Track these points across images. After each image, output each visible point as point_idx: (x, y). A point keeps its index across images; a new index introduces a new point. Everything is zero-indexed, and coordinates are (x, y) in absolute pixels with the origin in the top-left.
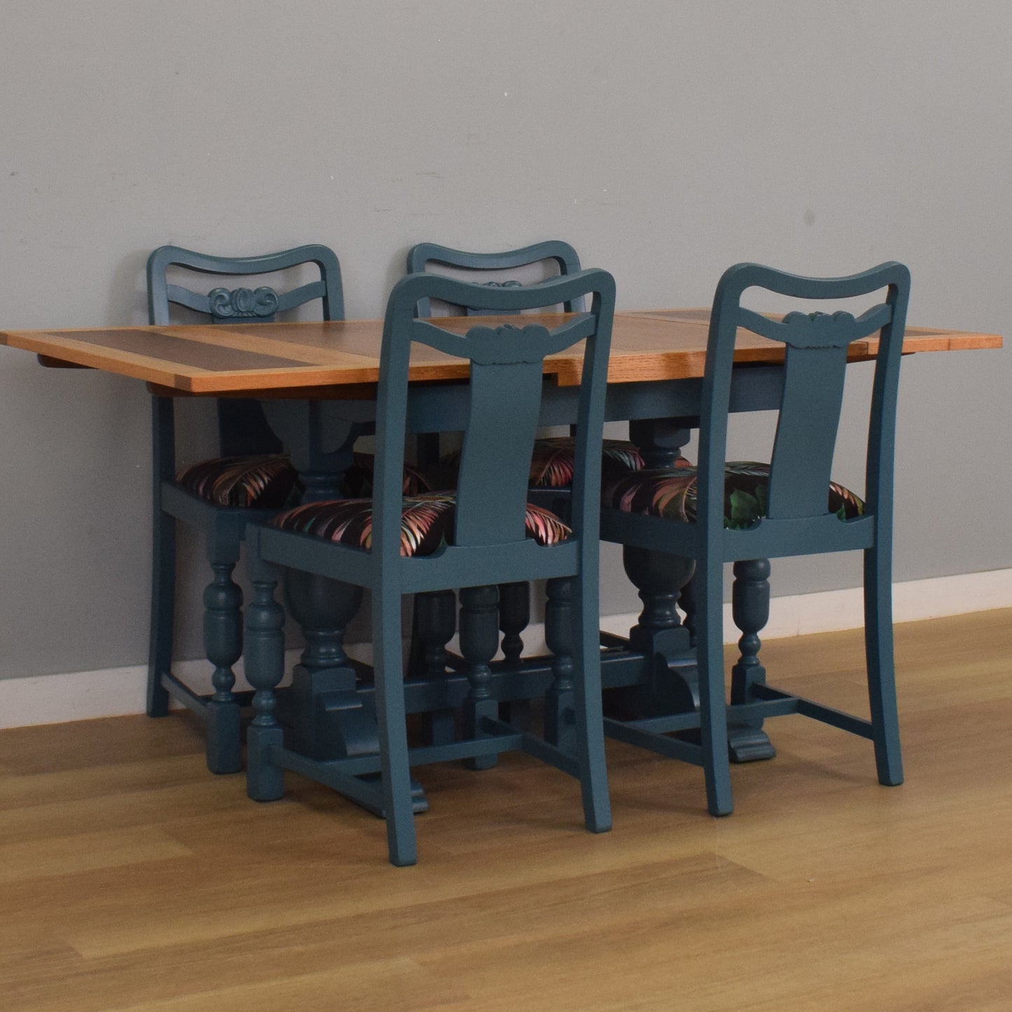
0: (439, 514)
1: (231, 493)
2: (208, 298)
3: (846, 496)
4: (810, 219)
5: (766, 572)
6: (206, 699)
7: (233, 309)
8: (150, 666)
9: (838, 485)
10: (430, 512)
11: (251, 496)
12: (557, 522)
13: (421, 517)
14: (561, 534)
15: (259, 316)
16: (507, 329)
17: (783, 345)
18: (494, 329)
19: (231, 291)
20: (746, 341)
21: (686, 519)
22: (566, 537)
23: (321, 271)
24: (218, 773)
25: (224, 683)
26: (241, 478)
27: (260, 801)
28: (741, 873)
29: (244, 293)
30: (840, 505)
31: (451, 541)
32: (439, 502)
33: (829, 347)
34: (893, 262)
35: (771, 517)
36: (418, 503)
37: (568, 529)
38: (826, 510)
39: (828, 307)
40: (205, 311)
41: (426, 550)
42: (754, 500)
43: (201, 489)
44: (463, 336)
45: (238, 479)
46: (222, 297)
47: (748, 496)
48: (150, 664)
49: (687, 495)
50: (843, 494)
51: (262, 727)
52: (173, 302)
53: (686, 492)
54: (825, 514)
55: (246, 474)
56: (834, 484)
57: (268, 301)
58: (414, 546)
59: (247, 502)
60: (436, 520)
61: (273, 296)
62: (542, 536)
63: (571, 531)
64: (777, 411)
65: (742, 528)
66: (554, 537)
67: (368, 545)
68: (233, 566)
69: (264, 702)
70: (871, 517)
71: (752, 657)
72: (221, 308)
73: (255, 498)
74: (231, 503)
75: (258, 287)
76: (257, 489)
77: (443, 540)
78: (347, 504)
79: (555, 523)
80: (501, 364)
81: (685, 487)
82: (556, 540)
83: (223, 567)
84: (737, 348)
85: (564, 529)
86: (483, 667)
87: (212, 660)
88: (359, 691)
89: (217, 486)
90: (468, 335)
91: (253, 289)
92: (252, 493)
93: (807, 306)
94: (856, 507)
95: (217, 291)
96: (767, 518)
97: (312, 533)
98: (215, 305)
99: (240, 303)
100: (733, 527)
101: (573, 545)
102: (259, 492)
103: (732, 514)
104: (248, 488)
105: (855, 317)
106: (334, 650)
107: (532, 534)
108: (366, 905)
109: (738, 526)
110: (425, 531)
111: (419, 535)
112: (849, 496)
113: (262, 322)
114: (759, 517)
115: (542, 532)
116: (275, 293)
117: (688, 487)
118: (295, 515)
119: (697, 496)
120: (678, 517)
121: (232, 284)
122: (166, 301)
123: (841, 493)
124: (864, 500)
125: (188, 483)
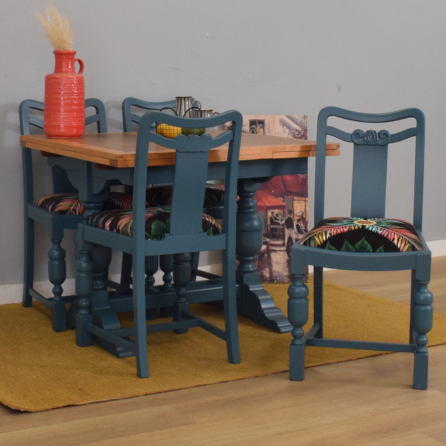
8: (24, 284)
23: (96, 110)
25: (58, 291)
35: (171, 234)
38: (201, 231)
43: (50, 208)
47: (162, 223)
49: (131, 223)
50: (212, 222)
52: (31, 124)
65: (157, 239)
68: (61, 240)
81: (131, 219)
83: (57, 241)
87: (52, 282)
88: (110, 301)
94: (218, 229)
100: (152, 239)
103: (152, 232)
112: (215, 223)
114: (166, 234)
120: (127, 232)
122: (28, 124)
123: (211, 222)
125: (43, 206)
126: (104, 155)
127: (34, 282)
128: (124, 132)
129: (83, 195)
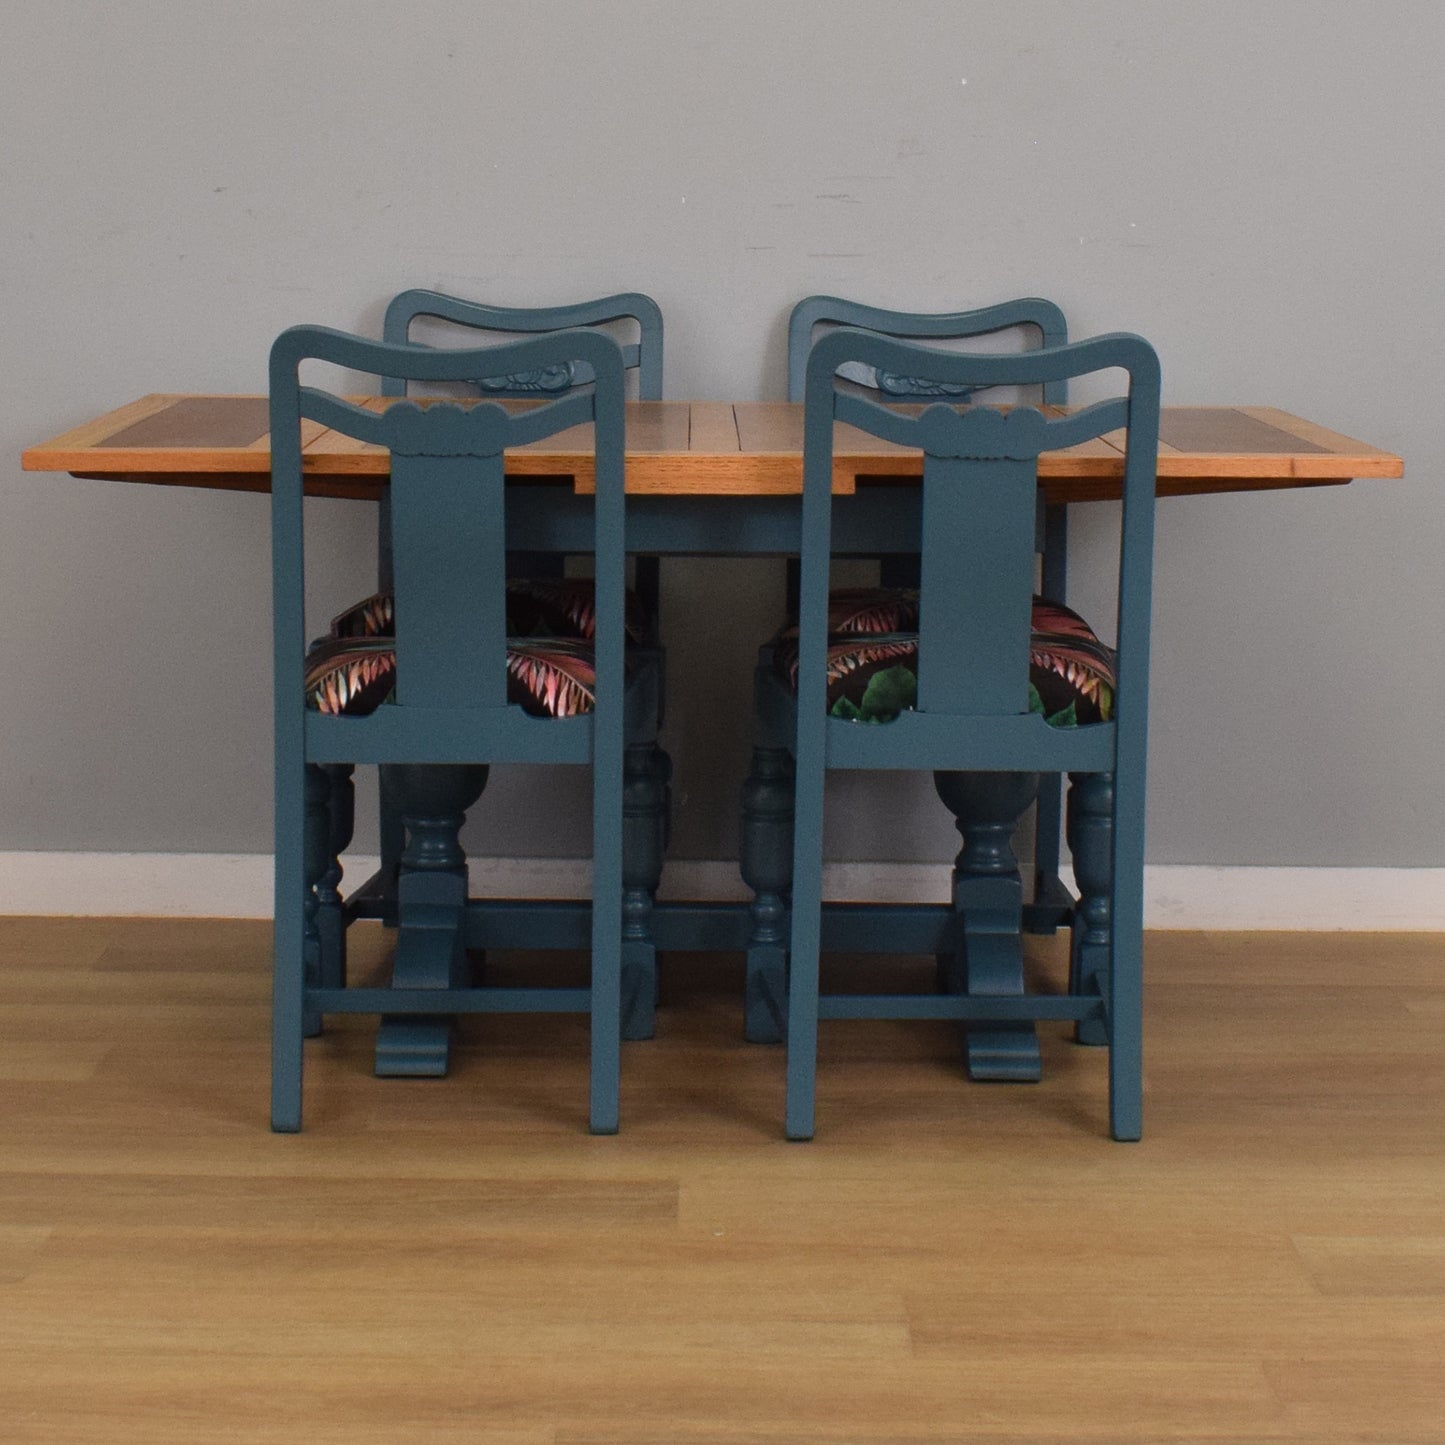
3: (1085, 691)
11: (369, 627)
12: (580, 687)
14: (579, 705)
17: (919, 452)
22: (587, 710)
33: (996, 459)
37: (592, 697)
42: (914, 681)
44: (378, 416)
58: (343, 700)
62: (548, 704)
63: (594, 701)
66: (568, 707)
70: (1110, 726)
76: (381, 620)
79: (576, 687)
82: (572, 711)
92: (373, 625)
104: (370, 618)
106: (441, 846)
107: (532, 701)
110: (367, 682)
111: (355, 686)
115: (550, 700)
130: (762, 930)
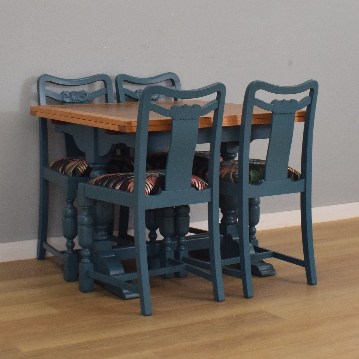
0: (157, 178)
1: (73, 171)
2: (61, 95)
3: (293, 172)
4: (290, 63)
5: (259, 202)
6: (63, 252)
7: (71, 99)
8: (38, 240)
9: (290, 167)
10: (154, 177)
11: (81, 172)
12: (202, 181)
13: (150, 179)
14: (204, 186)
15: (81, 102)
16: (186, 106)
17: (271, 112)
18: (181, 106)
19: (70, 92)
20: (257, 110)
21: (233, 181)
22: (206, 187)
23: (105, 85)
24: (68, 281)
25: (71, 246)
26: (77, 165)
27: (85, 292)
28: (274, 318)
29: (75, 93)
30: (292, 175)
31: (163, 189)
32: (156, 174)
33: (288, 113)
34: (312, 80)
35: (266, 180)
36: (148, 174)
37: (207, 184)
38: (287, 177)
39: (288, 97)
40: (60, 100)
41: (154, 192)
42: (259, 173)
43: (60, 169)
44: (169, 109)
45: (75, 166)
46: (66, 94)
47: (257, 172)
48: (39, 239)
49: (233, 172)
50: (292, 171)
51: (85, 263)
52: (48, 97)
53: (232, 171)
54: (286, 179)
55: (78, 164)
56: (289, 167)
57: (84, 96)
58: (149, 191)
59: (79, 174)
60: (157, 180)
61: (86, 94)
62: (197, 187)
63: (208, 185)
64: (269, 139)
65: (255, 184)
67: (131, 190)
68: (74, 200)
69: (86, 253)
70: (304, 180)
71: (253, 236)
72: (66, 99)
73: (83, 173)
74: (73, 175)
75: (80, 90)
76: (83, 169)
77: (160, 188)
78: (119, 175)
79: (201, 181)
80: (183, 120)
81: (232, 169)
82: (202, 188)
83: (70, 200)
84: (254, 113)
85: (205, 184)
86: (168, 239)
87: (66, 237)
88: (113, 250)
89: (67, 169)
90: (171, 108)
91: (78, 91)
92: (81, 171)
93: (280, 97)
94: (297, 176)
95: (64, 92)
96: (265, 180)
97: (107, 186)
98: (64, 97)
99: (73, 97)
100: (252, 184)
101: (209, 190)
102: (84, 171)
103: (251, 179)
104: (80, 169)
105: (298, 101)
106: (103, 234)
107: (193, 186)
108: (130, 331)
109: (253, 184)
110: (153, 185)
111: (151, 187)
112: (294, 171)
113: (82, 104)
114: (261, 180)
115: (197, 185)
116: (87, 93)
117: (233, 169)
118: (99, 179)
119: (238, 172)
120: (229, 180)
121: (70, 90)
122: (45, 96)
123: (291, 171)
124: (300, 173)
125: (55, 167)
126: (114, 122)
127: (47, 238)
128: (118, 102)
129: (90, 157)
130: (181, 247)
